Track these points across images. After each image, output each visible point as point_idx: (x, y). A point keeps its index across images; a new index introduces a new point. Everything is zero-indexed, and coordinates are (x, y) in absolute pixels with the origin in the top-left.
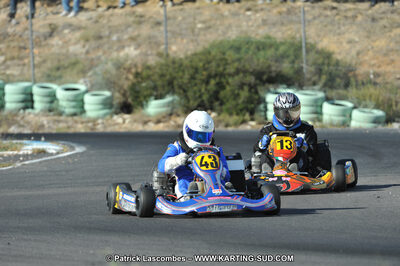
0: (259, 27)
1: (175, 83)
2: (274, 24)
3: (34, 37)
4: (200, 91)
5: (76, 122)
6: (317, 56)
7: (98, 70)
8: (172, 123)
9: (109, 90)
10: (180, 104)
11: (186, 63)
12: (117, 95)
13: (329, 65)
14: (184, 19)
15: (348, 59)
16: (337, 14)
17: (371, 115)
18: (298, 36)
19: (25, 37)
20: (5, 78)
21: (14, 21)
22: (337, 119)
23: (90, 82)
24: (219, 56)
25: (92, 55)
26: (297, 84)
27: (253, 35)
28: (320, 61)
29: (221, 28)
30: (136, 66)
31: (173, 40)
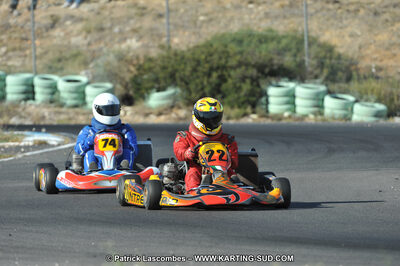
0: (260, 20)
1: (177, 75)
2: (276, 17)
3: (36, 28)
4: (202, 83)
5: (77, 114)
6: (319, 49)
7: (99, 62)
8: (173, 115)
9: (111, 81)
10: (182, 96)
11: (188, 55)
12: (119, 86)
13: (331, 58)
14: (186, 11)
15: (350, 54)
16: (340, 8)
18: (300, 29)
19: (27, 28)
20: (5, 68)
21: (15, 12)
22: (339, 113)
23: (92, 73)
24: (221, 49)
25: (94, 47)
26: (298, 78)
27: (255, 28)
28: (322, 54)
29: (223, 21)
30: (138, 58)
31: (175, 32)
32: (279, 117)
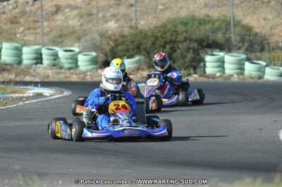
0: (202, 8)
1: (142, 47)
2: (213, 7)
3: (44, 14)
5: (72, 74)
6: (241, 29)
7: (88, 37)
8: (139, 75)
9: (95, 51)
10: (145, 62)
11: (149, 33)
12: (101, 55)
13: (250, 35)
14: (149, 2)
15: (264, 32)
16: (257, 0)
17: (278, 71)
18: (229, 14)
19: (38, 14)
20: (23, 42)
22: (255, 74)
23: (83, 46)
24: (173, 29)
25: (83, 28)
27: (197, 14)
28: (244, 33)
29: (176, 9)
30: (115, 36)
31: (141, 17)
32: (213, 77)
